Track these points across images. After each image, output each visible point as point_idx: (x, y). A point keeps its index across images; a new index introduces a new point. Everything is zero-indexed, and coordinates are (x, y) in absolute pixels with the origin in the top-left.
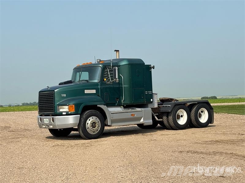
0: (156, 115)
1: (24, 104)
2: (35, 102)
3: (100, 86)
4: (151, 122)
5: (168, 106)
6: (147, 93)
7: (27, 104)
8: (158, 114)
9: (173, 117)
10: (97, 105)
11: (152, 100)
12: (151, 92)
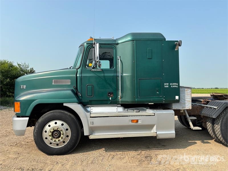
0: (191, 120)
3: (79, 74)
4: (173, 133)
5: (214, 108)
6: (167, 86)
8: (195, 118)
9: (221, 126)
10: (62, 104)
11: (177, 97)
12: (176, 85)
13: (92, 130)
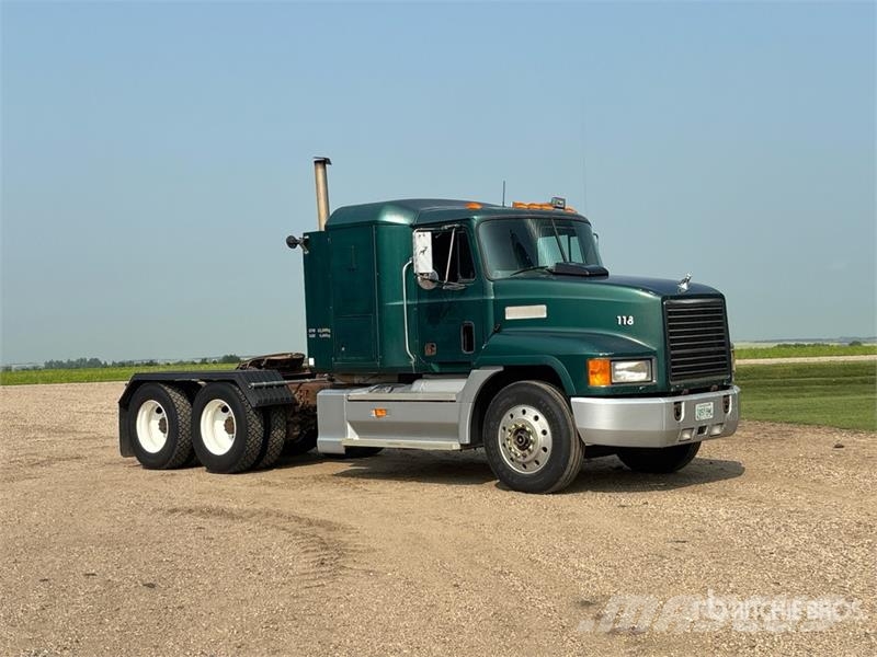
1: (50, 365)
2: (82, 360)
7: (60, 365)
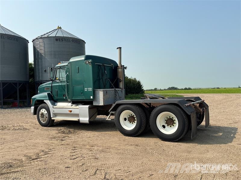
3: (53, 84)
6: (86, 90)
10: (43, 100)
11: (92, 97)
12: (91, 89)
13: (56, 115)
